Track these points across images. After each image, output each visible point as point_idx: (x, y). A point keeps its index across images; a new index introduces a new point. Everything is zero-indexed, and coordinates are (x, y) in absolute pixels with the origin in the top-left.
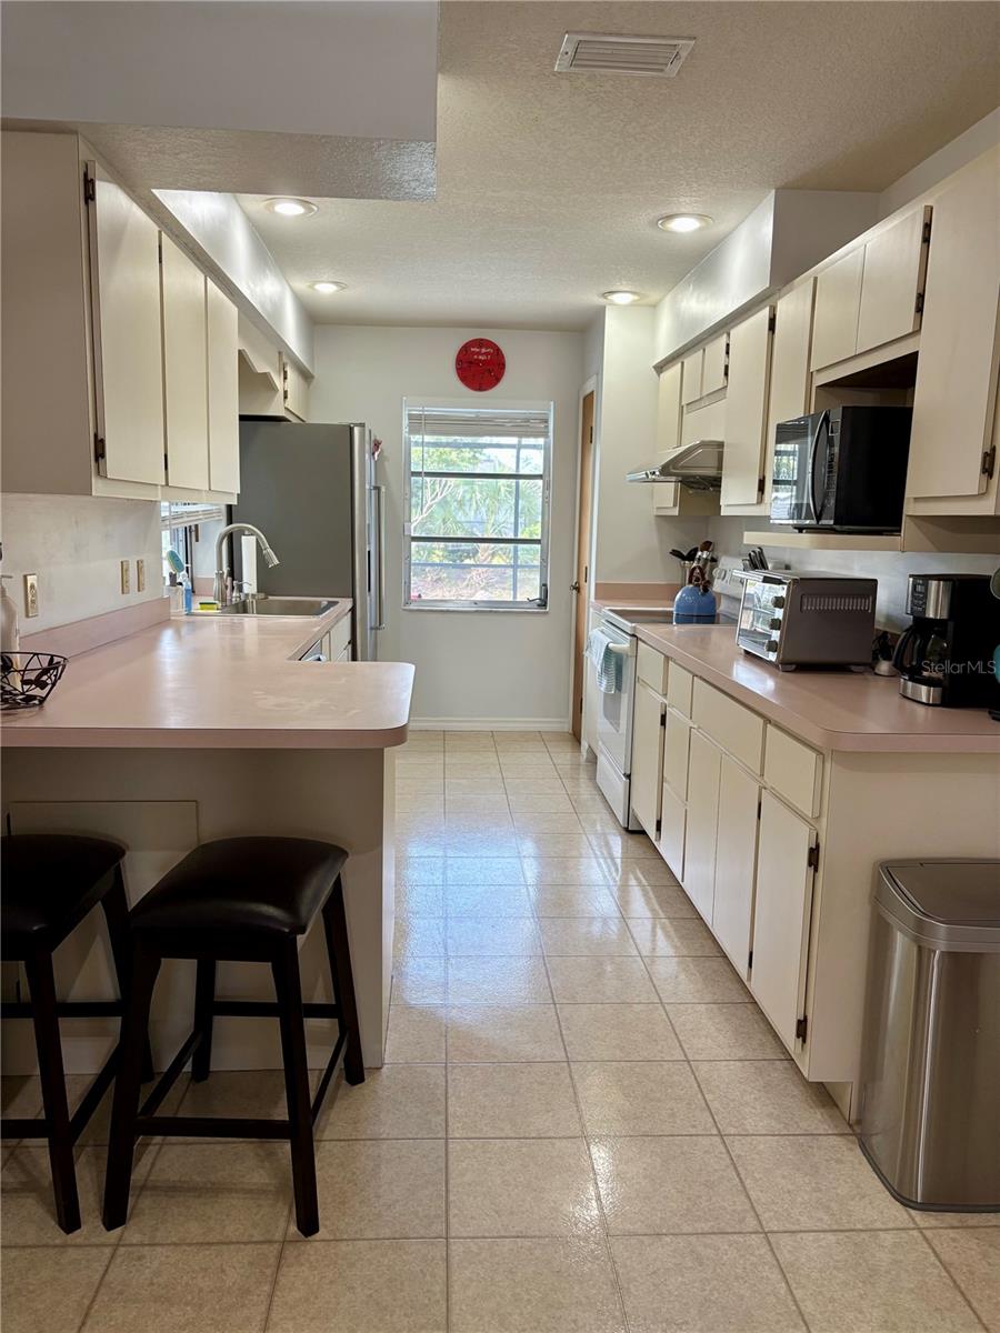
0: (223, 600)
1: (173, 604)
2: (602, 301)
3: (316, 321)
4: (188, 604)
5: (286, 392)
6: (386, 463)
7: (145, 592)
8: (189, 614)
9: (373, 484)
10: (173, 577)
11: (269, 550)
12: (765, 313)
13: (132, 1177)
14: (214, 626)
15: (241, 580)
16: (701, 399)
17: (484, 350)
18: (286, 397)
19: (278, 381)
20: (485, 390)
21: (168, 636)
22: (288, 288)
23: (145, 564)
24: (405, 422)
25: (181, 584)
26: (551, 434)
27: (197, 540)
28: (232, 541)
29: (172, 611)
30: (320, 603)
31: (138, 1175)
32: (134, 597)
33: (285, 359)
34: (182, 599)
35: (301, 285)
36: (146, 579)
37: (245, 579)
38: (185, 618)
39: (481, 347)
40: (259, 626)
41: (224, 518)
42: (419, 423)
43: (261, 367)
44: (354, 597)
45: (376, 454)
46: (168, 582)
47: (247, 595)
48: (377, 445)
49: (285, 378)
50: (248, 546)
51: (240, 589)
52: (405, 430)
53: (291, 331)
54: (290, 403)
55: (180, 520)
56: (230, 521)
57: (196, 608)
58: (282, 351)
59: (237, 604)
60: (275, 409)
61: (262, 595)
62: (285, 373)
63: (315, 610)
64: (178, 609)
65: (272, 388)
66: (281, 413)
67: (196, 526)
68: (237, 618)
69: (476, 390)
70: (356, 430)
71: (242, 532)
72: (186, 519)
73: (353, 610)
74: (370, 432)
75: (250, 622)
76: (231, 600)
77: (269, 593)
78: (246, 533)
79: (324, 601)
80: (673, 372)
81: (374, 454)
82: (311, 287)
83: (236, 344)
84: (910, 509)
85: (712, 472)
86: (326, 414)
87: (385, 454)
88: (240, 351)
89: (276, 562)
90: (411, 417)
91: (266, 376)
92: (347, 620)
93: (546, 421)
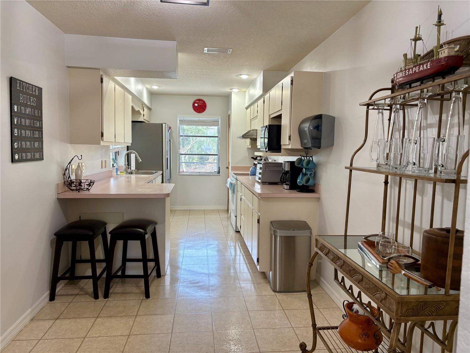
0: (126, 171)
1: (113, 172)
2: (231, 91)
3: (152, 94)
4: (117, 172)
5: (144, 115)
6: (173, 133)
7: (107, 168)
8: (117, 175)
9: (169, 139)
10: (113, 165)
11: (139, 158)
12: (262, 99)
13: (110, 292)
14: (123, 177)
15: (131, 166)
16: (254, 118)
17: (200, 102)
18: (144, 116)
19: (142, 112)
20: (201, 113)
21: (112, 180)
22: (144, 87)
23: (107, 161)
24: (178, 122)
25: (115, 167)
26: (220, 125)
27: (118, 155)
28: (128, 156)
29: (113, 174)
30: (153, 172)
31: (111, 291)
32: (104, 170)
33: (144, 106)
34: (115, 171)
35: (148, 86)
36: (107, 165)
37: (132, 166)
38: (116, 176)
39: (199, 101)
40: (135, 177)
41: (126, 149)
42: (182, 122)
43: (137, 109)
44: (163, 170)
45: (170, 131)
46: (111, 166)
47: (132, 170)
48: (170, 128)
49: (144, 111)
50: (133, 156)
51: (130, 168)
52: (178, 124)
53: (145, 99)
54: (145, 118)
55: (115, 150)
56: (128, 150)
57: (119, 173)
58: (143, 104)
59: (129, 172)
60: (141, 119)
61: (136, 170)
62: (144, 109)
63: (152, 173)
64: (114, 173)
65: (140, 114)
66: (143, 120)
67: (118, 151)
68: (129, 175)
69: (198, 113)
70: (164, 125)
71: (131, 153)
72: (116, 149)
73: (162, 174)
74: (168, 125)
75: (133, 176)
76: (128, 171)
77: (138, 170)
78: (132, 153)
79: (154, 172)
80: (249, 110)
81: (169, 131)
82: (151, 87)
83: (131, 104)
84: (283, 147)
85: (255, 137)
86: (155, 120)
87: (173, 131)
88: (132, 106)
89: (141, 161)
90: (180, 120)
91: (139, 111)
92: (161, 177)
93: (219, 122)
